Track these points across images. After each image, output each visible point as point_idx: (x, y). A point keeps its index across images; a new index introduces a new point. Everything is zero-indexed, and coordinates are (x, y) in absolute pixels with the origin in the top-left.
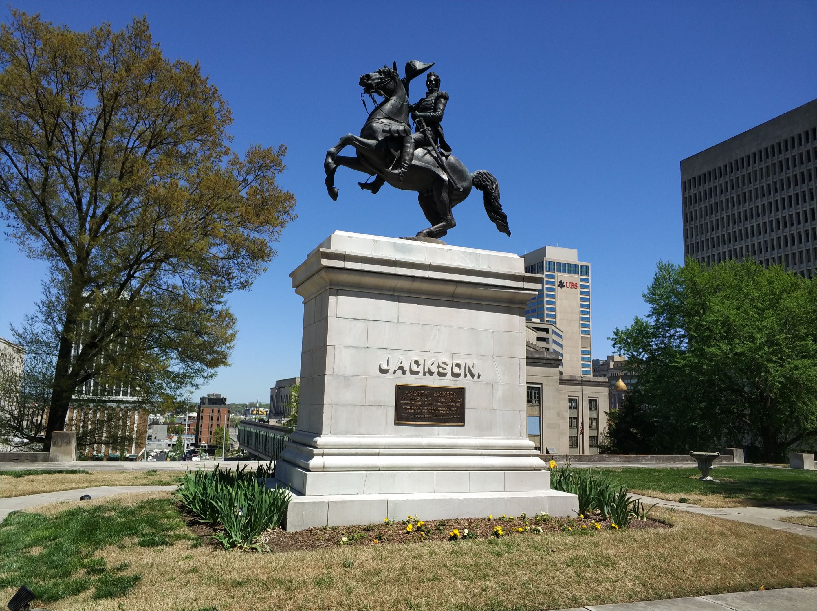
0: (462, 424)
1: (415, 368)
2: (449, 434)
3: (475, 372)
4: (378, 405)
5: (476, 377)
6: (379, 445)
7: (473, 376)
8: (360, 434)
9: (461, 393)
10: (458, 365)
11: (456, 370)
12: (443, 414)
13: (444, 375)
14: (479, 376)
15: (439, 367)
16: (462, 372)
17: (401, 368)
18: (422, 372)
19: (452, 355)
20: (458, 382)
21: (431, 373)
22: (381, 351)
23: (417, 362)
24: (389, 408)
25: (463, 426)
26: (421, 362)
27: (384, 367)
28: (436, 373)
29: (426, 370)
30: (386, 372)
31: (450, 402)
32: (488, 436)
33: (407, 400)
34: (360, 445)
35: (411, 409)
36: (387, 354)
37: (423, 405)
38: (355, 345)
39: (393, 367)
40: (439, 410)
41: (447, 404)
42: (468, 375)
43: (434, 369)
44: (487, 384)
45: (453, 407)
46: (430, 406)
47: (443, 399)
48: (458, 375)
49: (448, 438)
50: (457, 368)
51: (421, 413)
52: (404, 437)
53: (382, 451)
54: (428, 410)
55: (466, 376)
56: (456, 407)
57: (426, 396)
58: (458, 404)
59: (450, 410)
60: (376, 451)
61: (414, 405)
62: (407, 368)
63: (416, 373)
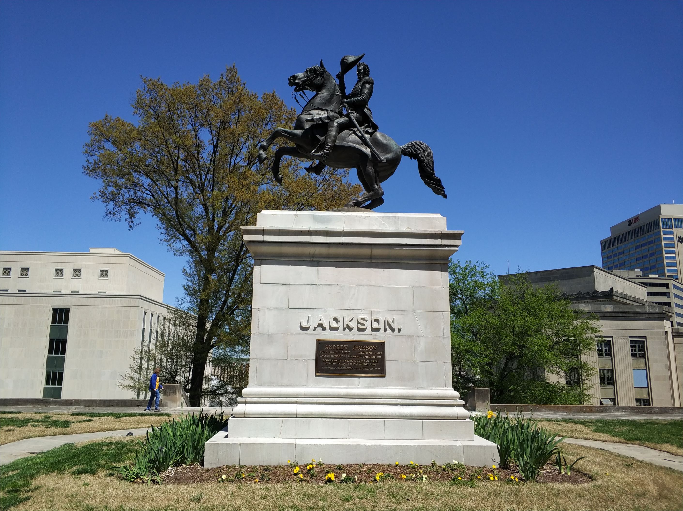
0: (383, 375)
1: (334, 325)
2: (369, 384)
3: (395, 326)
4: (299, 359)
5: (396, 331)
6: (298, 395)
7: (393, 330)
8: (283, 385)
9: (381, 346)
10: (377, 321)
11: (376, 325)
12: (363, 366)
13: (364, 330)
14: (399, 330)
15: (358, 322)
16: (382, 326)
17: (320, 325)
18: (341, 328)
19: (371, 311)
20: (377, 337)
21: (351, 329)
22: (302, 310)
23: (335, 319)
24: (310, 361)
25: (384, 377)
26: (340, 319)
27: (305, 325)
28: (355, 328)
29: (345, 326)
30: (306, 329)
31: (370, 355)
32: (410, 386)
33: (326, 354)
34: (281, 395)
35: (330, 362)
36: (308, 314)
37: (343, 358)
38: (278, 307)
39: (313, 324)
40: (359, 363)
41: (367, 357)
42: (388, 329)
43: (353, 325)
44: (409, 337)
45: (373, 359)
46: (350, 358)
47: (363, 353)
48: (378, 330)
49: (368, 388)
50: (377, 324)
51: (341, 366)
52: (324, 387)
53: (300, 400)
54: (347, 363)
55: (385, 330)
56: (376, 359)
57: (345, 350)
58: (378, 357)
59: (370, 362)
60: (295, 400)
61: (333, 358)
62: (326, 325)
63: (336, 329)
